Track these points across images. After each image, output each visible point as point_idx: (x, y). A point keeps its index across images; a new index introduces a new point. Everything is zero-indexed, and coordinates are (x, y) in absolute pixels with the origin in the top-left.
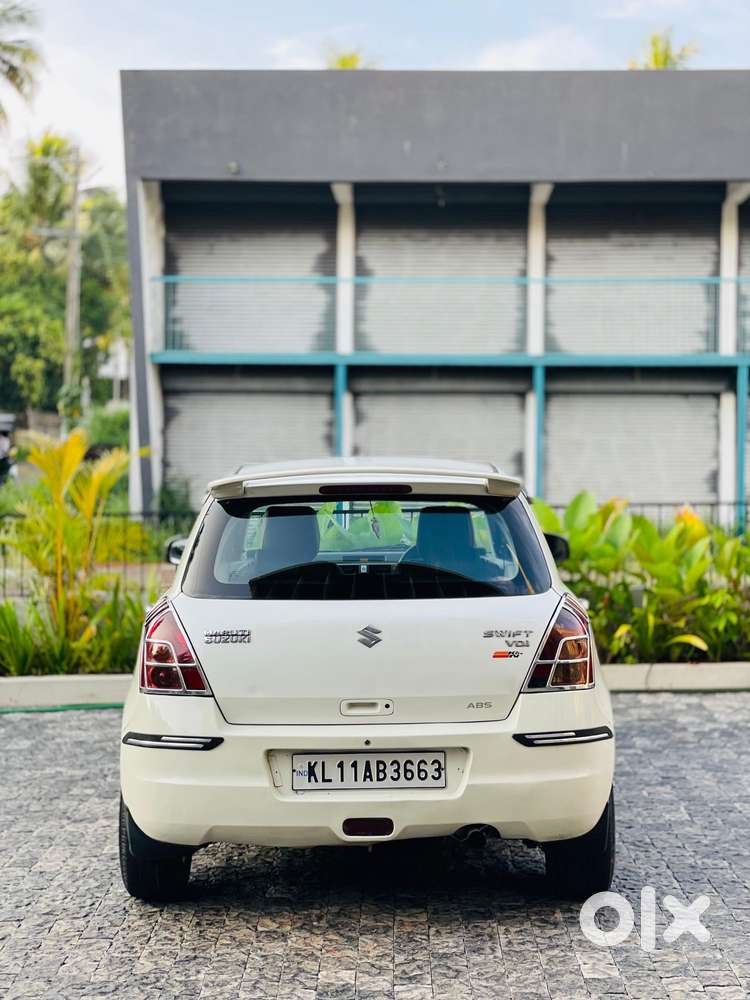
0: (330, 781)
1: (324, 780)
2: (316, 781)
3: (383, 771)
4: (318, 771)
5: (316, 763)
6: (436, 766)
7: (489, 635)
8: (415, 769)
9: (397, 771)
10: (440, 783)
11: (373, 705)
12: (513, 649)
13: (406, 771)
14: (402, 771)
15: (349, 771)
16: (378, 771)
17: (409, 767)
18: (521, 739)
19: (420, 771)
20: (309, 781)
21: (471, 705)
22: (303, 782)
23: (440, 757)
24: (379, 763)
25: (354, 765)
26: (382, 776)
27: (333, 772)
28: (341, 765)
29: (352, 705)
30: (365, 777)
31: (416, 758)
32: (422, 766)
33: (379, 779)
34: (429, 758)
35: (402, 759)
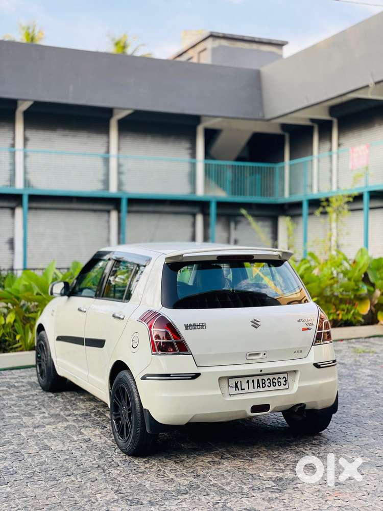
0: (244, 389)
1: (242, 389)
2: (238, 390)
3: (264, 383)
4: (239, 385)
5: (238, 382)
6: (284, 379)
7: (299, 321)
8: (276, 381)
9: (270, 383)
10: (286, 387)
11: (257, 354)
12: (309, 327)
13: (273, 382)
14: (271, 383)
15: (251, 384)
16: (263, 384)
17: (274, 381)
18: (317, 365)
19: (278, 382)
20: (236, 390)
21: (295, 352)
22: (233, 391)
23: (285, 375)
24: (262, 380)
25: (253, 381)
26: (264, 385)
27: (245, 386)
28: (248, 382)
29: (250, 355)
30: (258, 387)
31: (276, 376)
32: (279, 380)
33: (263, 387)
34: (281, 376)
35: (271, 377)
